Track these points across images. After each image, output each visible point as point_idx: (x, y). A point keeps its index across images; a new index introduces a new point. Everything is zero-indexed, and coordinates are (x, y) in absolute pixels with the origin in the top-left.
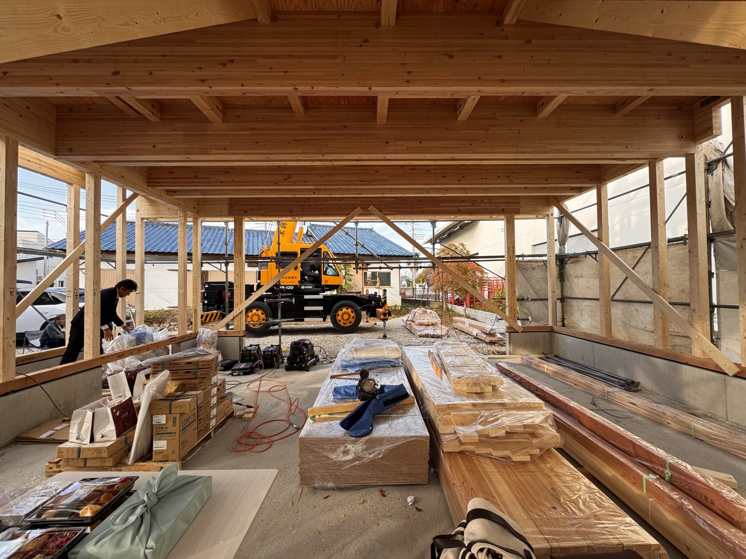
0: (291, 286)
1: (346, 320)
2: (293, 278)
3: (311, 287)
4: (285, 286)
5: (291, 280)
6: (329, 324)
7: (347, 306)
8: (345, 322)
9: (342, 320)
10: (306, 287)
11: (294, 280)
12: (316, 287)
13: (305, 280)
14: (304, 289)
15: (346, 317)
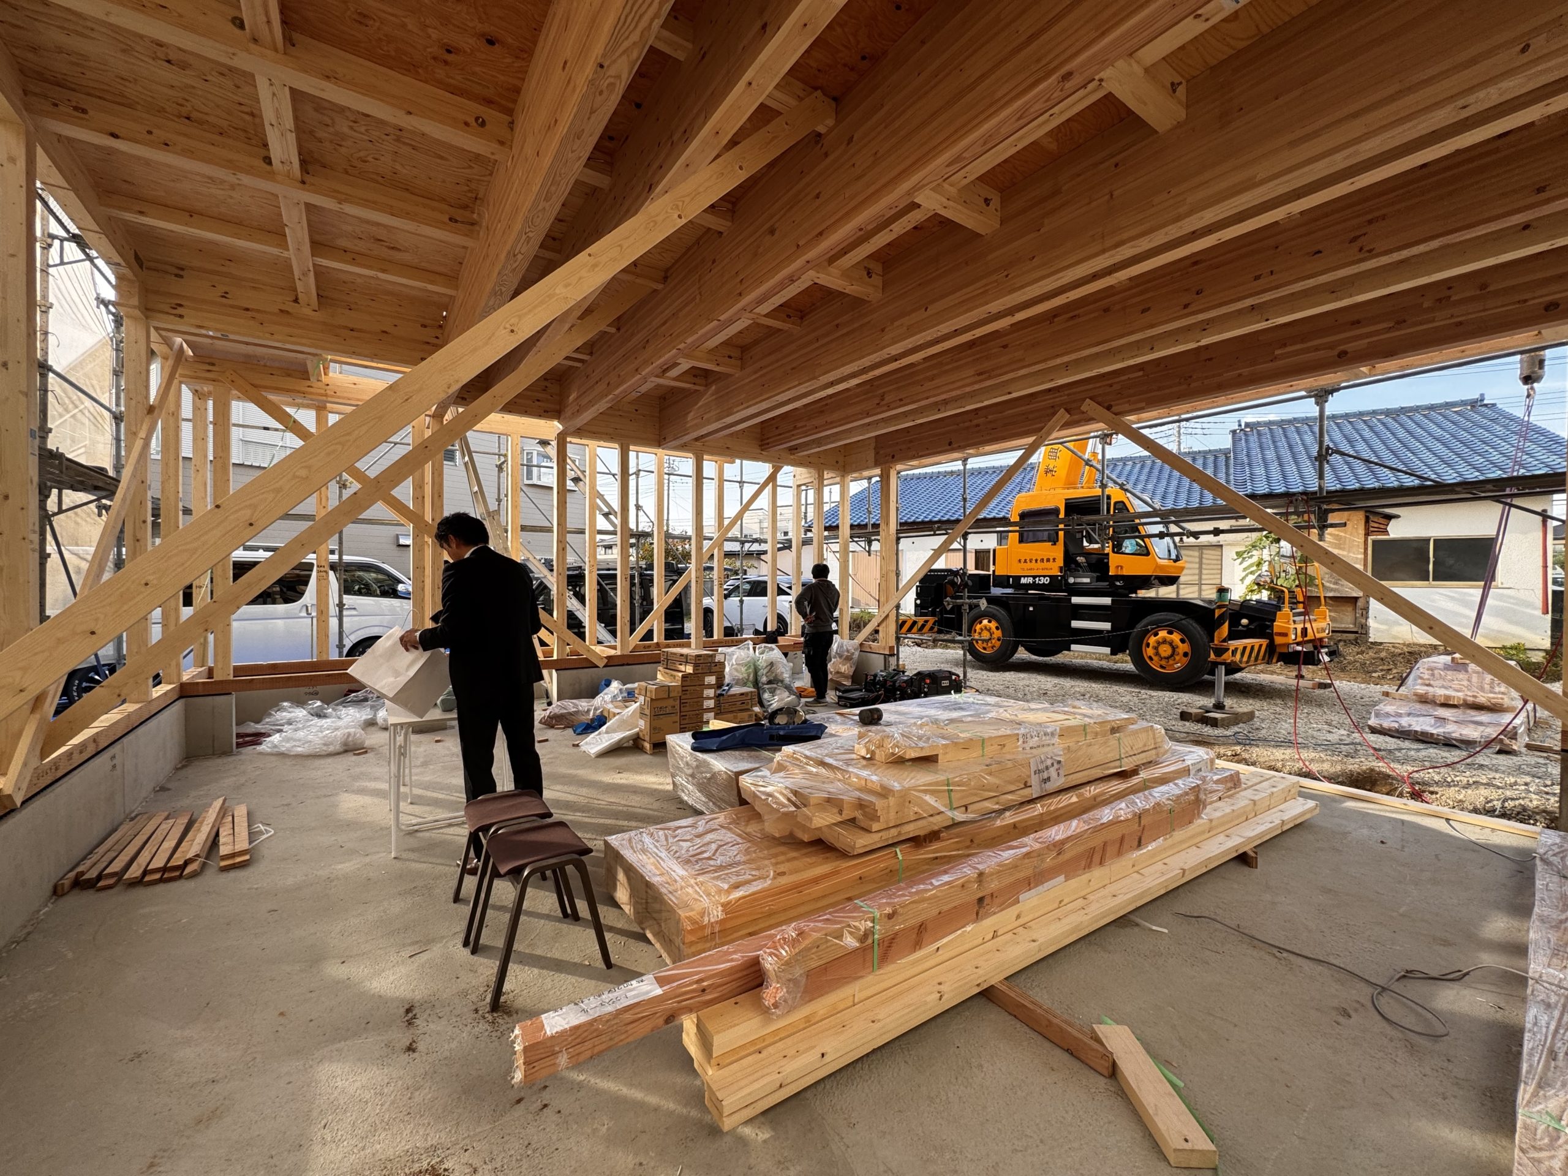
0: (1044, 576)
1: (1168, 658)
2: (1048, 560)
3: (1087, 580)
4: (1034, 577)
5: (1046, 564)
6: (1123, 662)
7: (1172, 628)
8: (1163, 663)
9: (1155, 658)
10: (1079, 580)
11: (1051, 564)
12: (1098, 579)
13: (1078, 564)
14: (1075, 583)
15: (1165, 650)
